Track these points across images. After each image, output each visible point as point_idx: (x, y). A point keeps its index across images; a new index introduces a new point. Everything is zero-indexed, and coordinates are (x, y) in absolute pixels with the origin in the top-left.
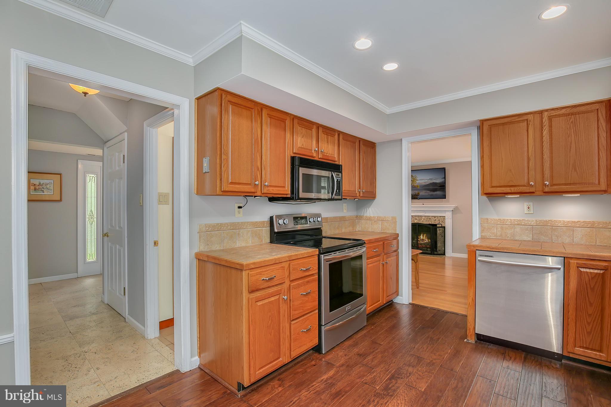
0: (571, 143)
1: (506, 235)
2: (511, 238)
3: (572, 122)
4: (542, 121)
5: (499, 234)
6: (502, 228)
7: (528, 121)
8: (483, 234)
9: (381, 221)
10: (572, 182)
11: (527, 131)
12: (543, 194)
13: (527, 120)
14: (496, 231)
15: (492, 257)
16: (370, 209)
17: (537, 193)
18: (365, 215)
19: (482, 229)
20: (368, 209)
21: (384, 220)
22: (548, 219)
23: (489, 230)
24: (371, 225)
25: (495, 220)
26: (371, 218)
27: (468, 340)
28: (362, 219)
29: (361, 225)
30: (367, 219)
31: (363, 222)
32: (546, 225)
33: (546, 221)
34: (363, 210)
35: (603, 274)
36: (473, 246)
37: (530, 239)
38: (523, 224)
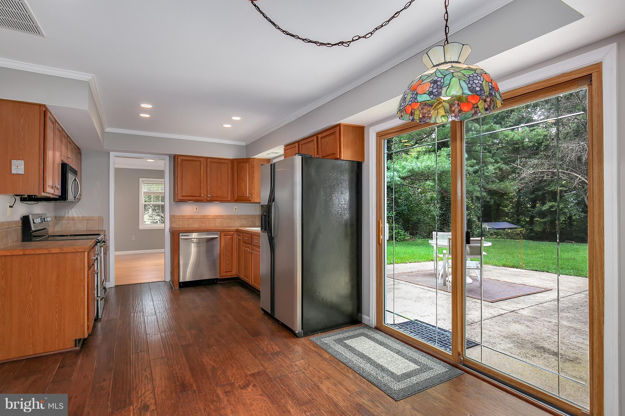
0: (218, 177)
3: (219, 167)
4: (207, 163)
5: (181, 224)
6: (183, 220)
8: (172, 225)
9: (86, 220)
10: (219, 196)
11: (200, 167)
13: (200, 161)
14: (179, 222)
15: (188, 236)
16: (73, 210)
17: (204, 201)
18: (66, 216)
19: (171, 222)
20: (70, 210)
21: (90, 219)
22: (205, 214)
23: (175, 222)
24: (74, 224)
25: (179, 216)
26: (74, 218)
27: (175, 288)
28: (63, 219)
29: (62, 225)
30: (69, 219)
31: (64, 222)
32: (204, 217)
33: (205, 216)
34: (64, 211)
35: (232, 237)
36: (177, 231)
37: (197, 226)
38: (193, 218)
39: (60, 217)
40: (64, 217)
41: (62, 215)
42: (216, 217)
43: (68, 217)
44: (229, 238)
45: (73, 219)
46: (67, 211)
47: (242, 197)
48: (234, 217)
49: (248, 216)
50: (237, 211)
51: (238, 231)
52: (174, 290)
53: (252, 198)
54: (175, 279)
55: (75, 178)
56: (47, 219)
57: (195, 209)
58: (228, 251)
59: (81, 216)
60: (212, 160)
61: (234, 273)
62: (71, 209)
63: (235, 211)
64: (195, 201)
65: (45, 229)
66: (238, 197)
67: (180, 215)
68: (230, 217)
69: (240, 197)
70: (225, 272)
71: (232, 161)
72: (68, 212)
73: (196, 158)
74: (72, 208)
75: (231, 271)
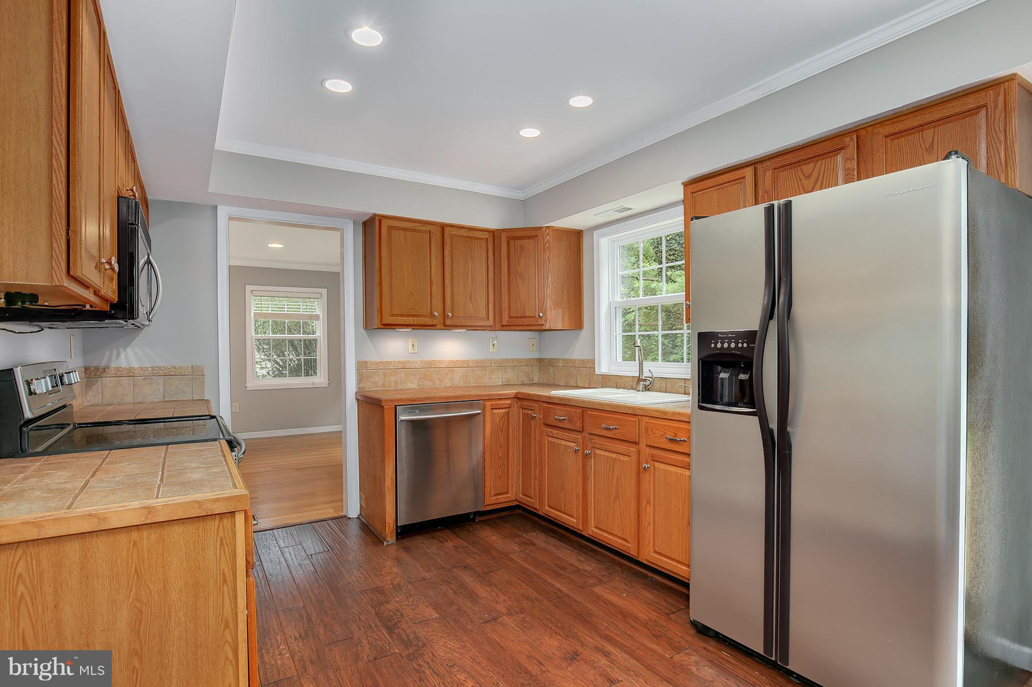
1: (390, 384)
2: (395, 387)
3: (469, 247)
4: (443, 237)
5: (380, 383)
6: (384, 374)
7: (431, 233)
8: (361, 385)
9: (162, 377)
11: (430, 245)
12: (443, 328)
13: (430, 231)
14: (377, 379)
16: (129, 350)
17: (439, 326)
18: (114, 365)
19: (360, 378)
20: (122, 350)
21: (173, 373)
23: (368, 378)
24: (134, 386)
25: (376, 363)
26: (133, 371)
27: (388, 541)
28: (104, 375)
29: (102, 389)
30: (120, 374)
31: (108, 382)
32: (430, 367)
33: (430, 362)
34: (108, 353)
35: (508, 413)
36: (392, 401)
37: (415, 386)
38: (408, 367)
39: (97, 368)
40: (108, 367)
41: (103, 364)
42: (453, 366)
43: (118, 369)
44: (502, 414)
45: (131, 374)
46: (115, 352)
47: (521, 317)
48: (491, 363)
49: (518, 360)
50: (495, 350)
51: (518, 398)
52: (386, 545)
53: (546, 320)
54: (387, 521)
55: (148, 256)
56: (69, 379)
57: (410, 346)
58: (501, 446)
59: (148, 365)
60: (455, 232)
61: (513, 495)
62: (125, 349)
63: (491, 350)
64: (413, 327)
65: (64, 407)
66: (510, 317)
67: (377, 360)
68: (482, 365)
69: (517, 317)
70: (495, 495)
71: (495, 234)
72: (118, 355)
73: (420, 225)
74: (127, 347)
75: (507, 493)
